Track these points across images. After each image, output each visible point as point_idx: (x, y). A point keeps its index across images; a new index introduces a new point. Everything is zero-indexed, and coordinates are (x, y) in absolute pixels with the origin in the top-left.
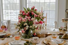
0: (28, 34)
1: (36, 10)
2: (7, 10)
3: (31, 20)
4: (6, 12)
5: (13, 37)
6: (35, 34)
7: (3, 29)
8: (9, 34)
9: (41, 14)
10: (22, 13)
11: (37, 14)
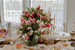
0: (32, 41)
1: (42, 10)
2: (9, 10)
3: (37, 23)
4: (7, 12)
5: (14, 43)
6: (41, 40)
7: (2, 34)
8: (9, 40)
9: (48, 15)
10: (25, 14)
11: (43, 15)
